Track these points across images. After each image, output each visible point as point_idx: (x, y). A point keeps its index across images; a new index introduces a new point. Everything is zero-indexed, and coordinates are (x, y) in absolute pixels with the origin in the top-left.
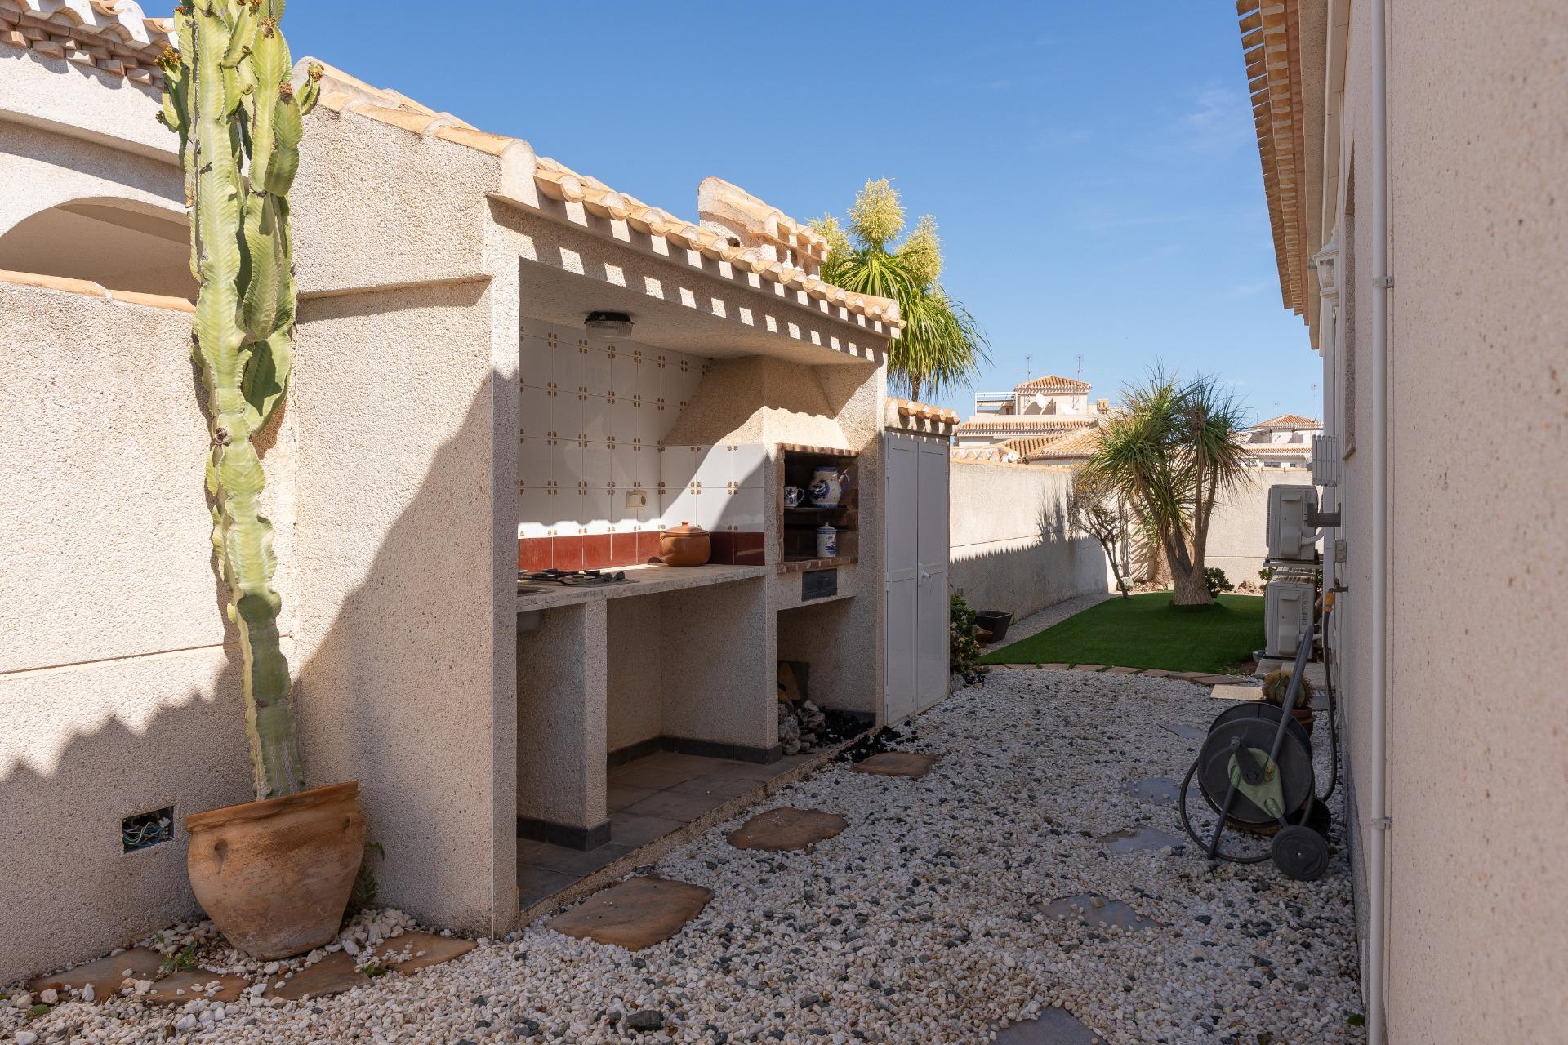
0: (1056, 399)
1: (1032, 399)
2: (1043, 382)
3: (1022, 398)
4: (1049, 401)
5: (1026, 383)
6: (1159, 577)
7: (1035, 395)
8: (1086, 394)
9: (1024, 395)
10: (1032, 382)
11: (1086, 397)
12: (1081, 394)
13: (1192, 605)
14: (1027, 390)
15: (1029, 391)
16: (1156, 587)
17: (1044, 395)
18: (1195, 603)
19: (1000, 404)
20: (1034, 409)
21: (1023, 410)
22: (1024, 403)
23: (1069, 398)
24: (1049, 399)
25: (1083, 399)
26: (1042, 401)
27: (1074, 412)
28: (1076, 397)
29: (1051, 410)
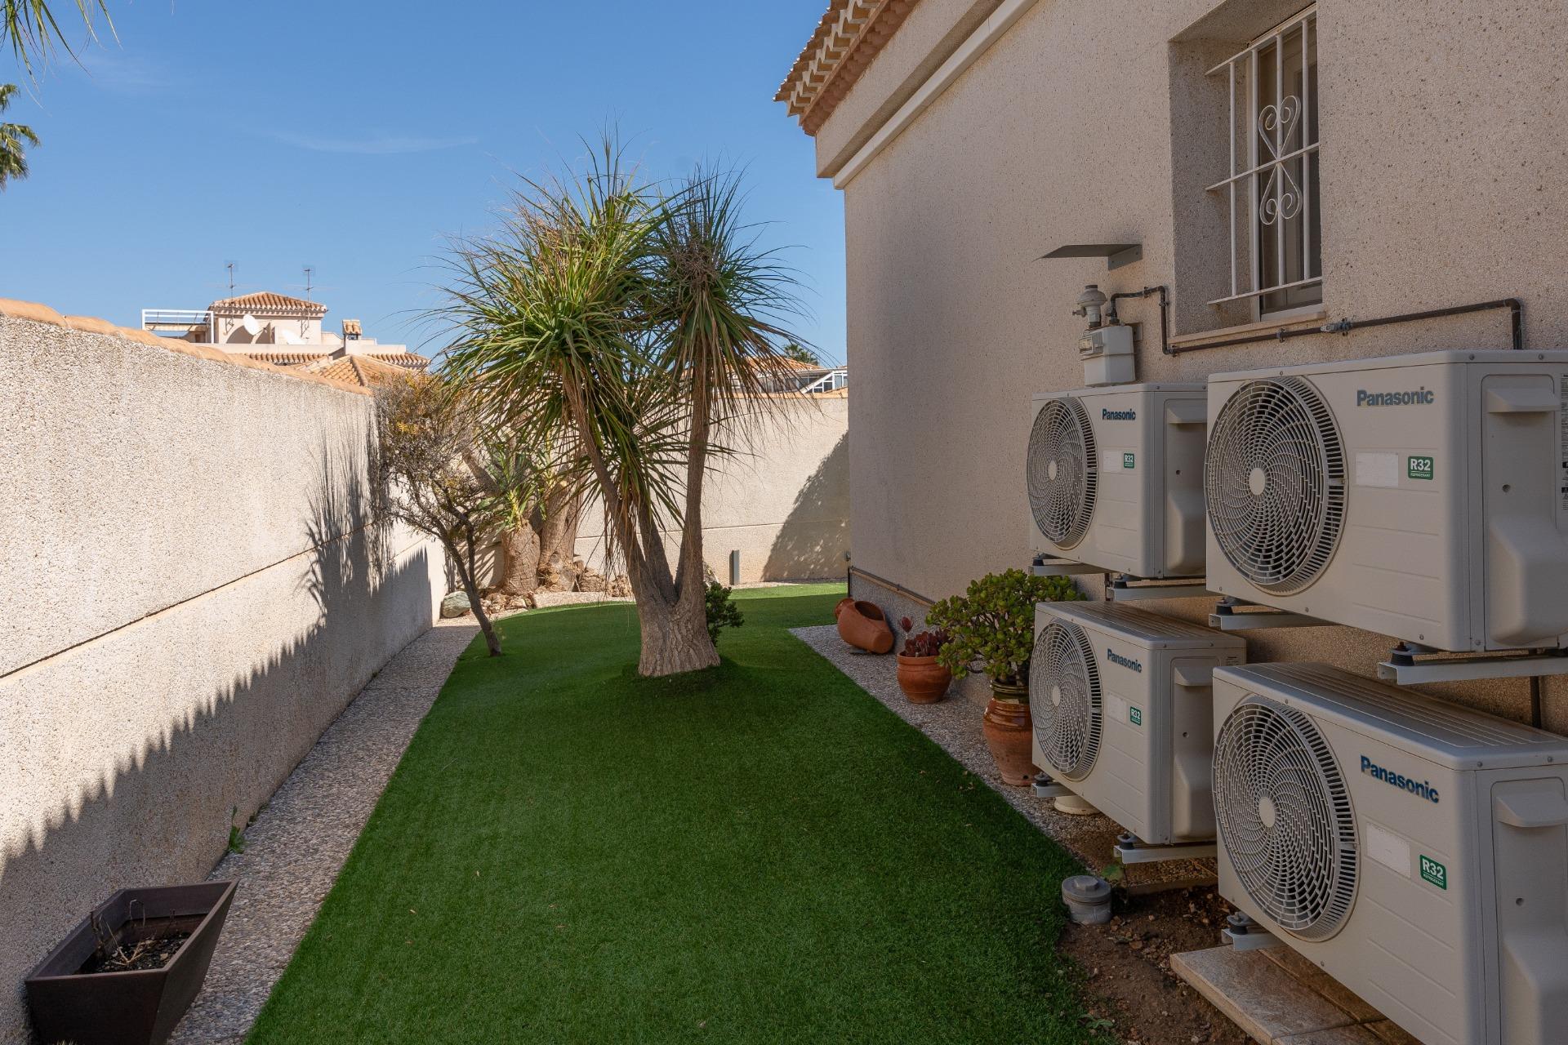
0: (274, 323)
1: (237, 323)
2: (259, 300)
3: (222, 321)
4: (265, 326)
5: (228, 300)
6: (514, 584)
7: (242, 317)
8: (319, 318)
9: (222, 316)
10: (236, 299)
11: (319, 322)
12: (312, 318)
13: (685, 675)
14: (230, 309)
15: (232, 311)
16: (513, 602)
17: (256, 317)
18: (688, 668)
19: (186, 328)
20: (241, 336)
21: (223, 338)
22: (225, 328)
23: (296, 324)
24: (265, 323)
25: (315, 326)
26: (253, 325)
27: (301, 342)
28: (306, 322)
29: (267, 337)
